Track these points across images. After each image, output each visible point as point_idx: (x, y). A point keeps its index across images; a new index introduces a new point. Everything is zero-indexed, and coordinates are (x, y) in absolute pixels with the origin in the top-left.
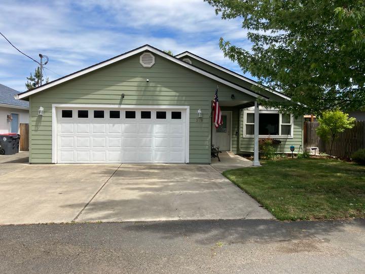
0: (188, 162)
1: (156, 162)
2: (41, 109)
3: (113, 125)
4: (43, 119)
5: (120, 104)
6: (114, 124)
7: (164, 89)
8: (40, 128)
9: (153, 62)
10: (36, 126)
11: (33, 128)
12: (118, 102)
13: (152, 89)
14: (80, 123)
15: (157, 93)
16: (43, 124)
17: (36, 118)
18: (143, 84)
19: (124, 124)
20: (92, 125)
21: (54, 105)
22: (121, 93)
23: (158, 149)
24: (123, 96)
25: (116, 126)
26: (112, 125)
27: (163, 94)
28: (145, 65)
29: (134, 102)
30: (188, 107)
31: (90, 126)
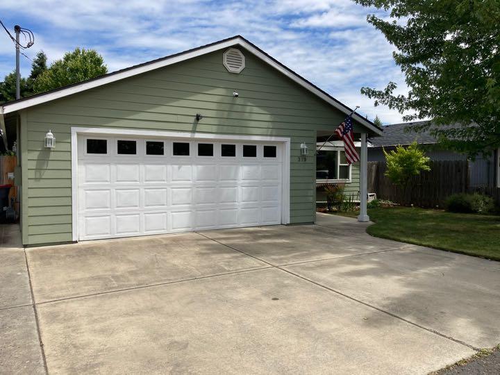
0: (289, 222)
1: (242, 225)
2: (50, 135)
3: (179, 168)
4: (52, 156)
5: (194, 131)
6: (180, 165)
7: (256, 109)
8: (47, 174)
9: (243, 66)
10: (38, 169)
11: (32, 174)
12: (190, 127)
13: (239, 108)
14: (120, 164)
15: (247, 116)
16: (51, 165)
17: (37, 153)
18: (227, 100)
19: (197, 164)
20: (142, 167)
21: (75, 130)
22: (195, 113)
23: (247, 204)
24: (198, 118)
25: (184, 168)
26: (176, 167)
27: (255, 117)
28: (231, 69)
29: (214, 129)
30: (288, 139)
31: (139, 168)
